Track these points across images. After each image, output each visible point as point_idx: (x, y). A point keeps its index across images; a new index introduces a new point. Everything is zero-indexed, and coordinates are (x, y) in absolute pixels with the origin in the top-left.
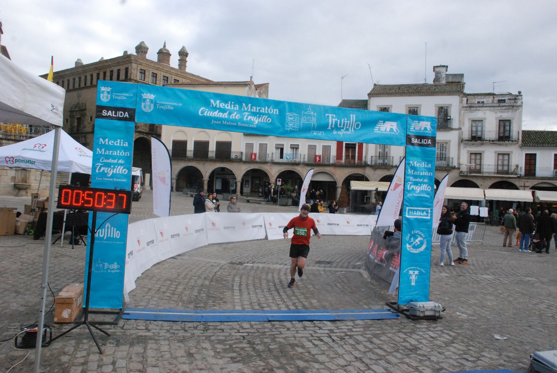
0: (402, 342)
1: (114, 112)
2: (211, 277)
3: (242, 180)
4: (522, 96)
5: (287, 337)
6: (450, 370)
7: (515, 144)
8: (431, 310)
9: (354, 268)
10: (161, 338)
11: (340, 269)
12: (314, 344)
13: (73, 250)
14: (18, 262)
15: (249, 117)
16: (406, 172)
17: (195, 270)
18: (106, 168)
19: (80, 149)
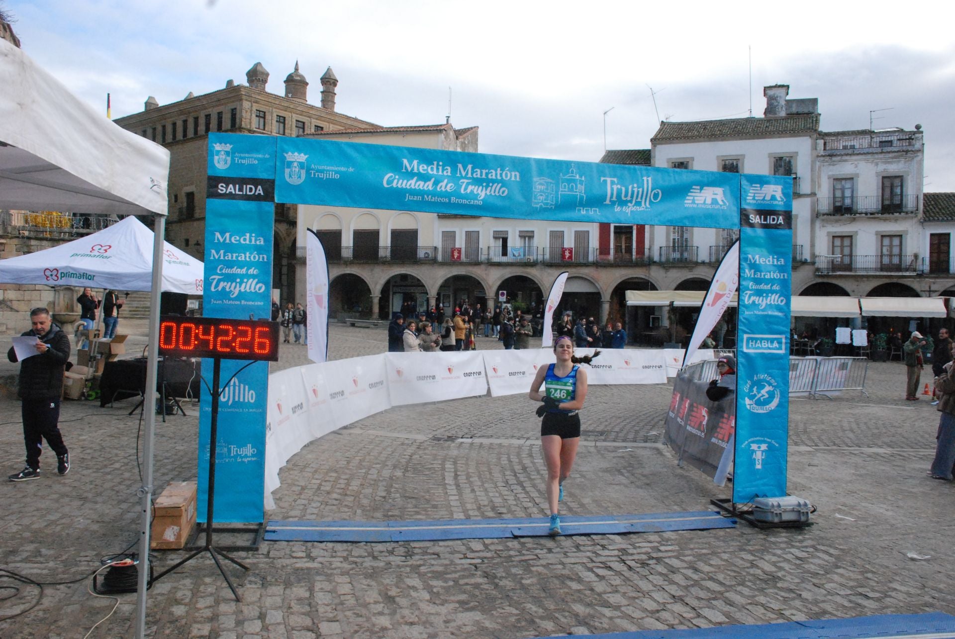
0: (748, 568)
1: (237, 186)
2: (404, 463)
3: (439, 294)
4: (922, 132)
5: (549, 564)
6: (839, 614)
7: (912, 218)
8: (793, 510)
9: (646, 442)
10: (335, 572)
11: (624, 444)
12: (597, 575)
13: (165, 424)
14: (76, 446)
15: (470, 186)
16: (742, 274)
17: (375, 453)
18: (228, 283)
19: (168, 251)
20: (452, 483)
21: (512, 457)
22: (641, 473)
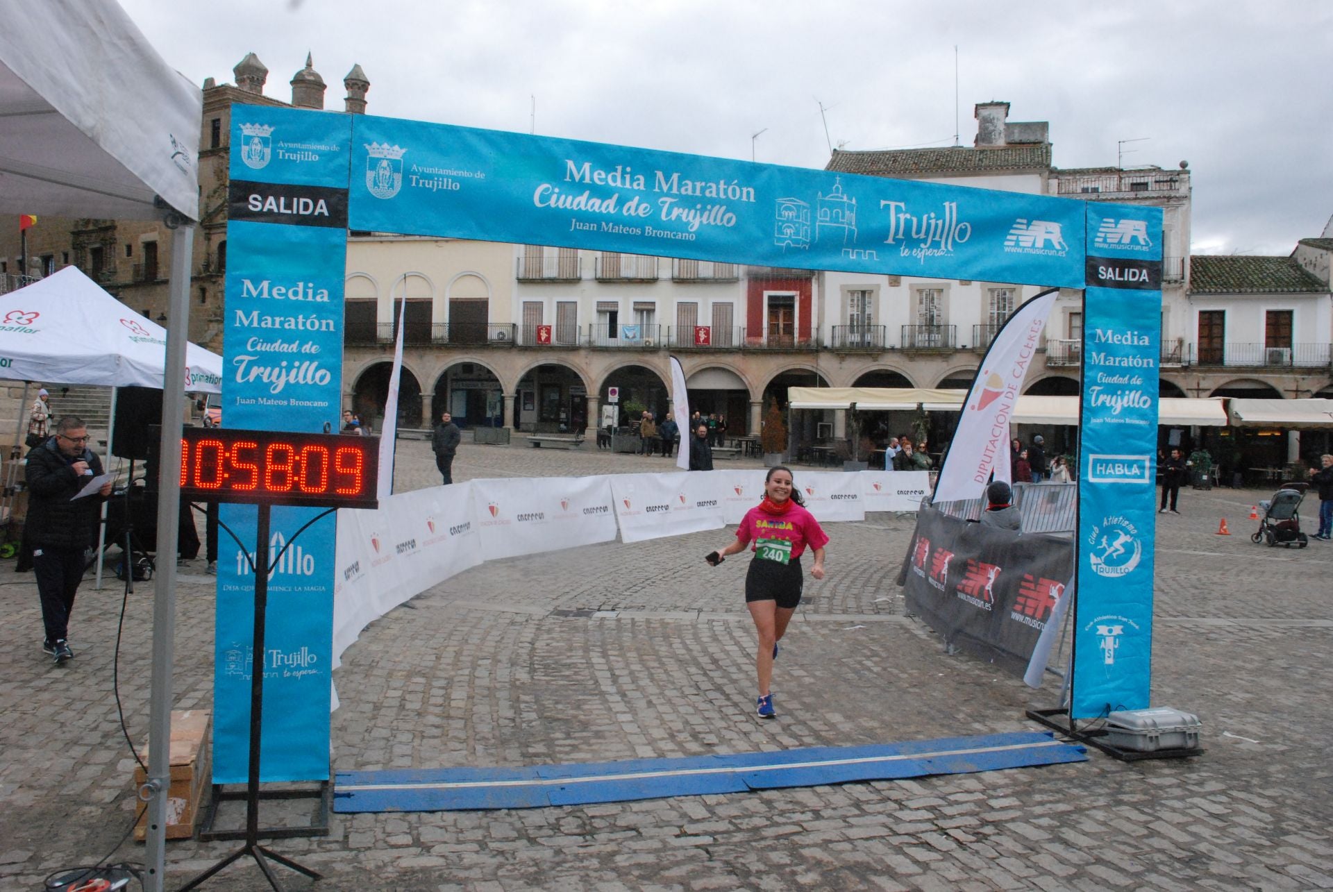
0: (1146, 837)
1: (282, 200)
2: (526, 657)
3: (518, 392)
4: (1188, 172)
5: (827, 842)
7: (1176, 289)
8: (1175, 732)
9: (878, 613)
10: (472, 874)
11: (847, 618)
13: (132, 597)
15: (676, 209)
16: (1086, 360)
17: (475, 640)
18: (266, 368)
19: (131, 322)
20: (613, 689)
21: (688, 642)
22: (897, 666)
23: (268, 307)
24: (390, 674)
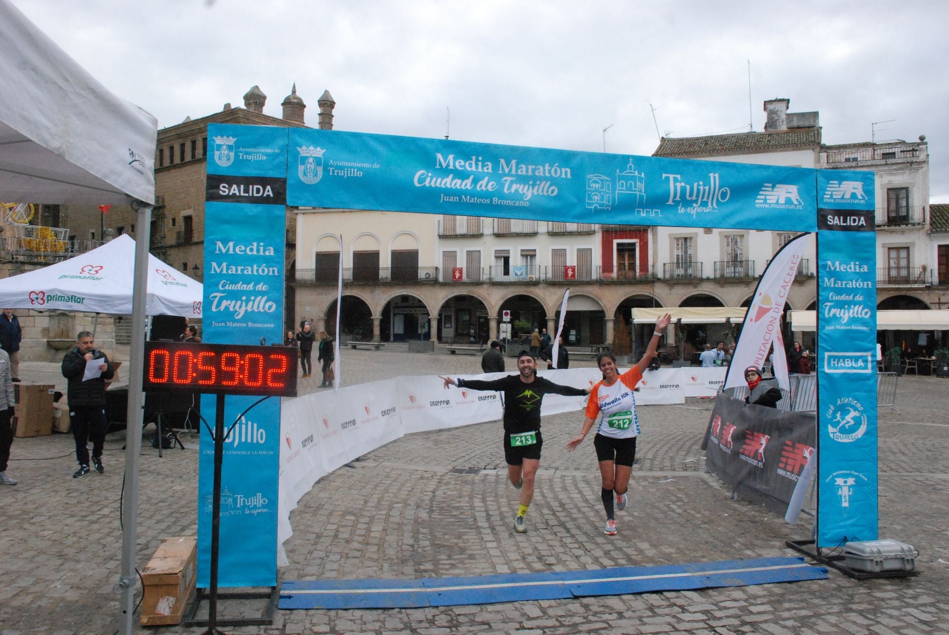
1: (242, 187)
2: (428, 502)
3: (440, 315)
4: (926, 143)
7: (919, 230)
8: (896, 558)
9: (686, 470)
11: (662, 474)
13: (162, 460)
15: (514, 185)
16: (821, 283)
17: (393, 489)
18: (231, 301)
19: (164, 271)
20: (486, 525)
21: (545, 491)
22: (694, 509)
23: (234, 260)
24: (331, 514)
